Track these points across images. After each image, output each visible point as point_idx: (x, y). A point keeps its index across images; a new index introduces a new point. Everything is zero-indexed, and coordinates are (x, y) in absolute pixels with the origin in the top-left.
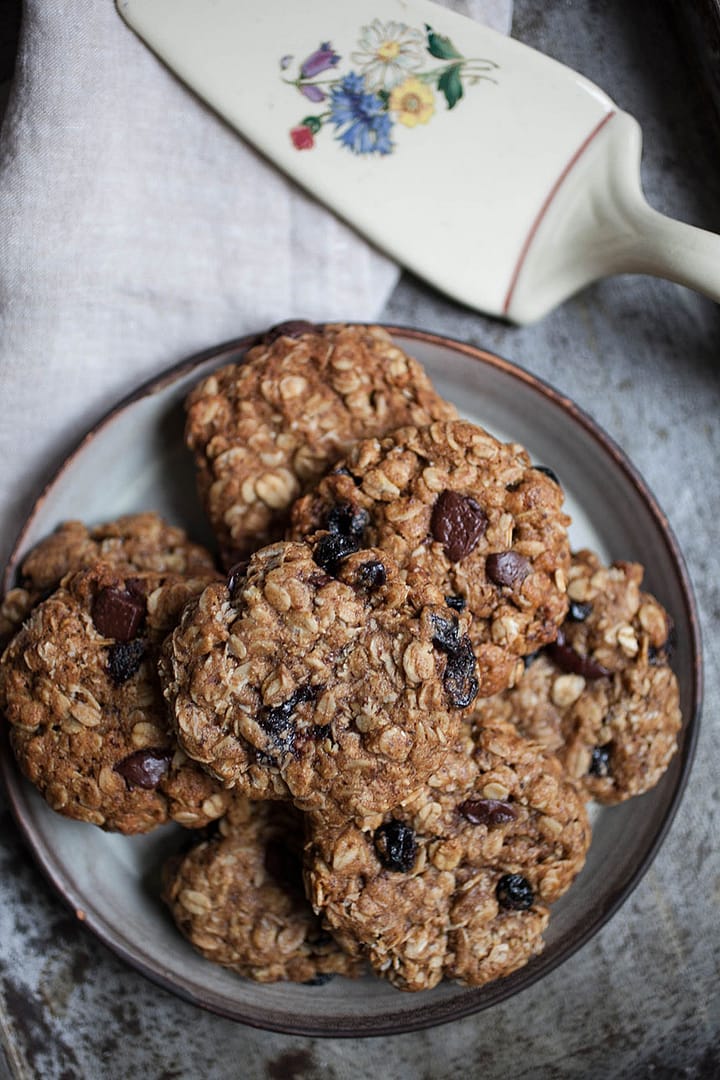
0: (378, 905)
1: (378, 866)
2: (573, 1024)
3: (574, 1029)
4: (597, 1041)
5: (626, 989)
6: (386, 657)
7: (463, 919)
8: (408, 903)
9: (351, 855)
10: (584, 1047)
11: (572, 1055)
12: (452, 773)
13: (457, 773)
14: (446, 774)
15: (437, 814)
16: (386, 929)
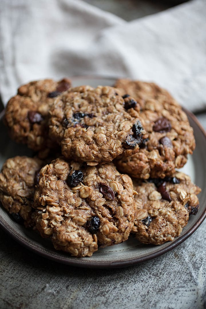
0: (56, 186)
1: (65, 178)
2: (14, 293)
3: (13, 295)
4: (14, 305)
5: (39, 302)
6: (118, 121)
7: (73, 214)
8: (63, 195)
9: (62, 167)
10: (10, 302)
11: (4, 300)
12: (107, 173)
13: (109, 174)
14: (105, 171)
15: (93, 179)
16: (52, 195)
